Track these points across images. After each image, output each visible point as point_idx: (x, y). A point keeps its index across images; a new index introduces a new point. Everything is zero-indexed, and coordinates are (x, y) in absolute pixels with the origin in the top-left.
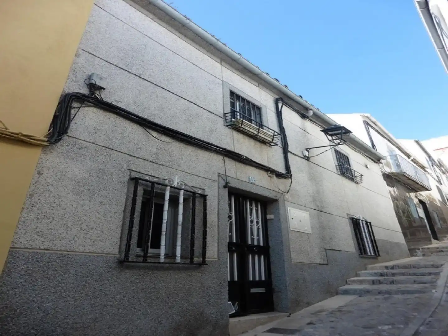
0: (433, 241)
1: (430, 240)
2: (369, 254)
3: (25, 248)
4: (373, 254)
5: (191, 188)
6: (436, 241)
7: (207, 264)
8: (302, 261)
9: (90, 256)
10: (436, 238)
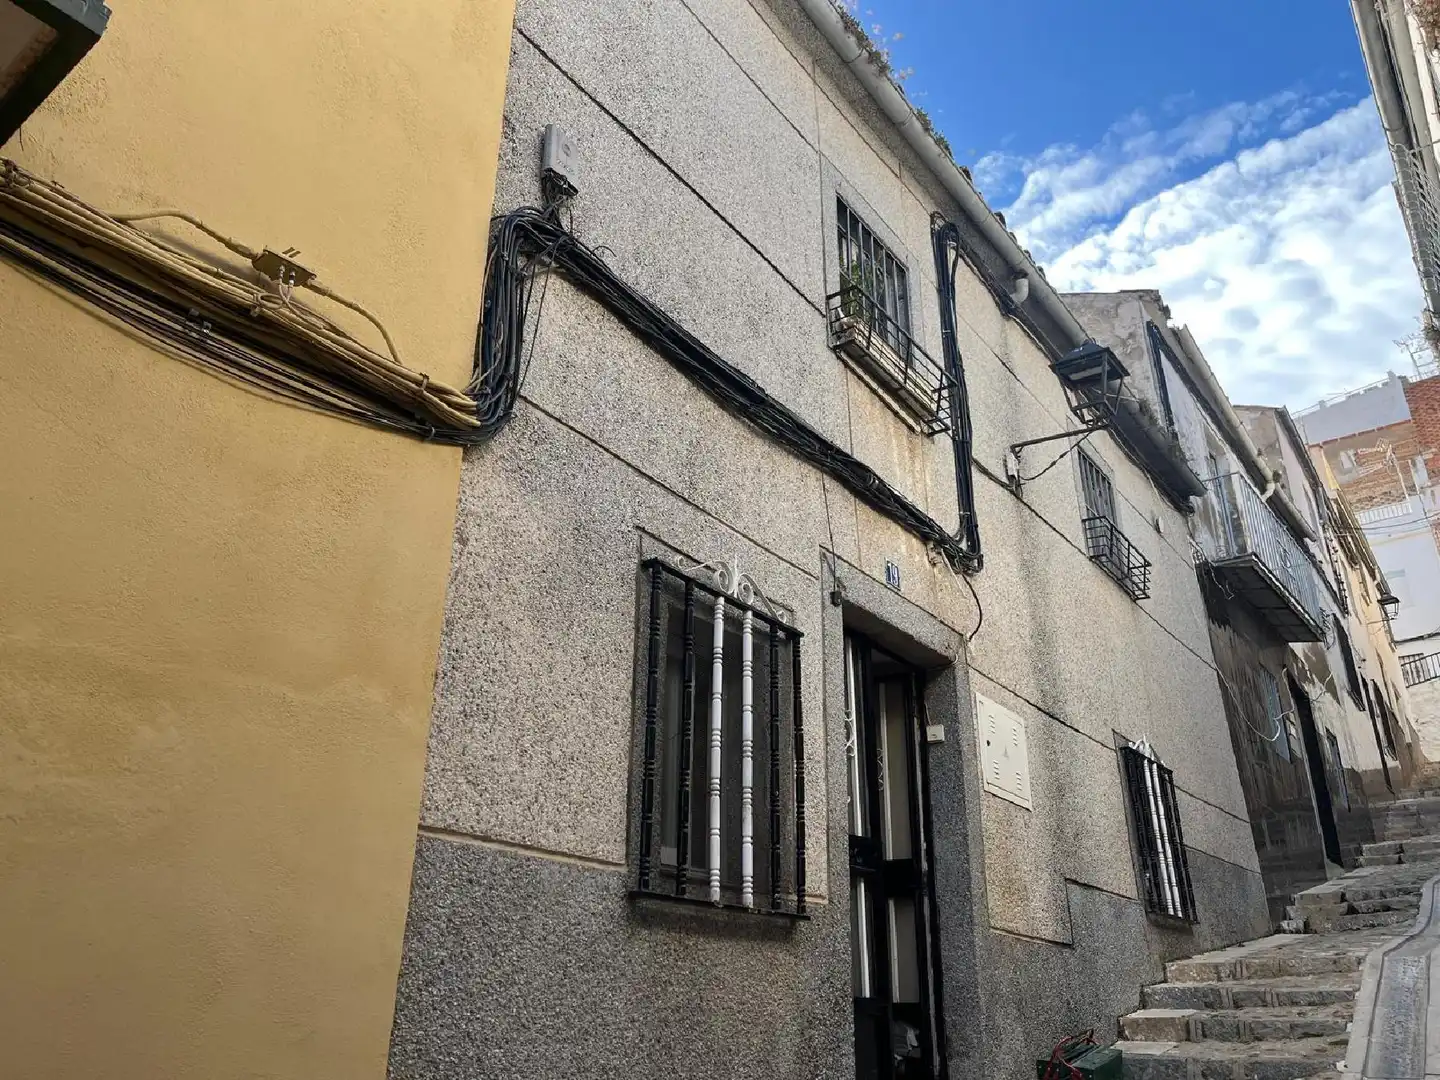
0: (1332, 869)
1: (1322, 867)
2: (1171, 912)
3: (443, 830)
4: (1180, 915)
5: (767, 606)
6: (1338, 870)
7: (808, 918)
8: (1012, 926)
9: (570, 867)
10: (1336, 858)
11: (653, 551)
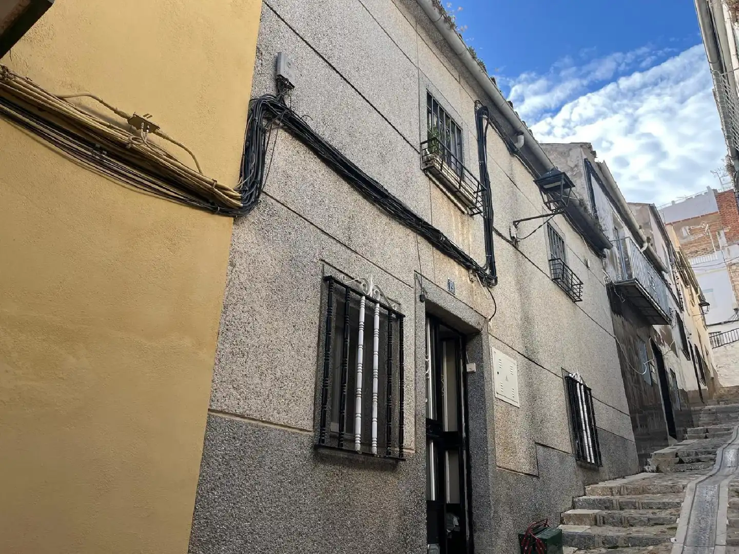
0: (672, 441)
1: (666, 439)
2: (589, 460)
3: (221, 412)
4: (593, 462)
5: (387, 301)
6: (675, 441)
7: (405, 460)
8: (507, 466)
9: (285, 432)
10: (674, 435)
11: (329, 272)
